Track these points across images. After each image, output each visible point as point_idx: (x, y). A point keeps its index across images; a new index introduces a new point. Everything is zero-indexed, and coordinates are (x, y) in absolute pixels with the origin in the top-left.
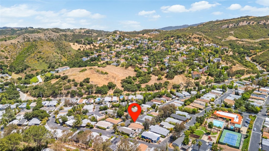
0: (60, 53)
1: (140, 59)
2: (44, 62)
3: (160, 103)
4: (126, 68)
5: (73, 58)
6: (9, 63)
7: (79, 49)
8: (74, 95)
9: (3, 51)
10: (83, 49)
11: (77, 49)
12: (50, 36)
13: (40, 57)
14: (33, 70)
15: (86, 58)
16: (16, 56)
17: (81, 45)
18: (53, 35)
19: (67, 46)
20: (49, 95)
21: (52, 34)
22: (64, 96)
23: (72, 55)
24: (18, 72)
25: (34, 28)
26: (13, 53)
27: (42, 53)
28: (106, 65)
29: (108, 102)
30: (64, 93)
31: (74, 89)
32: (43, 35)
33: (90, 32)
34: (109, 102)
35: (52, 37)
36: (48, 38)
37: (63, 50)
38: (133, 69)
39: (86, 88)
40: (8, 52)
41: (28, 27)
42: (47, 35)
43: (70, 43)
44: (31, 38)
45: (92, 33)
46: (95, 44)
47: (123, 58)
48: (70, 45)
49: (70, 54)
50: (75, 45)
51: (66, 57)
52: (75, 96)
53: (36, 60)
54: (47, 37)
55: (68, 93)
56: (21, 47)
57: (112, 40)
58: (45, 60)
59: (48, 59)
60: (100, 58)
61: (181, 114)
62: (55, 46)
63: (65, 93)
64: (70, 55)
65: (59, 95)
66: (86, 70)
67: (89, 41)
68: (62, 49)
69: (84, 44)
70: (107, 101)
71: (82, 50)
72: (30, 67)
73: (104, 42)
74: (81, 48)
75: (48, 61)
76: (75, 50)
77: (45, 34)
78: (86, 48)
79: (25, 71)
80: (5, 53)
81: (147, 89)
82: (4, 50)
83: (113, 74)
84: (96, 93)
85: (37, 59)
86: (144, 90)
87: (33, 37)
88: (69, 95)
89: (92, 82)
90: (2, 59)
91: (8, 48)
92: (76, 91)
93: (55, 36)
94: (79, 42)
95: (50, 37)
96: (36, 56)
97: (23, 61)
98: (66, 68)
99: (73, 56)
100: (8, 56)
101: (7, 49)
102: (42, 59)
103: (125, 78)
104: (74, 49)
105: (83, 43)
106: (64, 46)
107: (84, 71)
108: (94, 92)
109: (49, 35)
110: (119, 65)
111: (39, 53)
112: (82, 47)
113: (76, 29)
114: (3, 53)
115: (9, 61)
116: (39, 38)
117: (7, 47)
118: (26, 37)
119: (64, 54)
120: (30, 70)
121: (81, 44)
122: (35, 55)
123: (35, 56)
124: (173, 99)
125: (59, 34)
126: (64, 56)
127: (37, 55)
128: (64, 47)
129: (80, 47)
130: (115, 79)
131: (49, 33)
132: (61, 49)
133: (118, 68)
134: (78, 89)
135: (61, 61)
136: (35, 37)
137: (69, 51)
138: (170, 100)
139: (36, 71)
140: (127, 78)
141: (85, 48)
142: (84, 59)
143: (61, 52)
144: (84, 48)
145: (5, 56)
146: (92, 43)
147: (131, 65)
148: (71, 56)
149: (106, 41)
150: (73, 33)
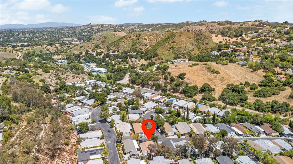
0: (196, 44)
1: (288, 61)
2: (173, 53)
3: (241, 133)
4: (254, 70)
5: (207, 52)
6: (146, 50)
7: (221, 42)
8: (158, 89)
9: (146, 39)
10: (226, 43)
11: (217, 42)
12: (212, 28)
13: (172, 47)
14: (160, 59)
15: (216, 53)
16: (154, 45)
17: (225, 38)
18: (215, 28)
19: (207, 38)
20: (139, 83)
21: (214, 26)
22: (150, 87)
23: (208, 48)
24: (147, 59)
26: (154, 42)
27: (175, 43)
29: (178, 106)
30: (150, 84)
31: (162, 82)
32: (205, 28)
33: (262, 25)
35: (213, 30)
36: (209, 31)
37: (200, 42)
38: (264, 74)
40: (150, 40)
42: (209, 27)
43: (212, 35)
44: (191, 30)
45: (265, 25)
46: (245, 37)
48: (211, 37)
49: (206, 47)
50: (218, 37)
51: (200, 50)
52: (159, 91)
53: (167, 49)
54: (208, 29)
55: (154, 85)
56: (162, 36)
57: (276, 32)
58: (175, 51)
59: (179, 50)
60: (234, 54)
62: (194, 37)
63: (151, 84)
64: (205, 48)
65: (146, 86)
66: (198, 64)
67: (236, 33)
68: (200, 41)
69: (229, 36)
70: (177, 105)
71: (224, 43)
72: (159, 56)
73: (259, 35)
74: (223, 41)
75: (176, 52)
76: (215, 43)
77: (207, 27)
78: (231, 41)
79: (152, 59)
80: (147, 41)
81: (255, 107)
82: (147, 38)
83: (226, 75)
84: (181, 93)
85: (169, 49)
86: (249, 107)
87: (194, 29)
88: (154, 88)
89: (188, 79)
90: (142, 46)
91: (151, 36)
92: (161, 85)
93: (217, 29)
94: (224, 33)
95: (211, 29)
96: (169, 45)
97: (156, 50)
98: (184, 60)
99: (209, 49)
100: (148, 45)
101: (150, 38)
102: (173, 49)
103: (238, 84)
104: (214, 41)
105: (228, 35)
106: (204, 37)
107: (194, 66)
108: (180, 91)
109: (210, 28)
110: (246, 65)
111: (173, 43)
112: (226, 39)
113: (248, 22)
114: (145, 41)
115: (147, 48)
116: (199, 30)
117: (150, 35)
118: (187, 29)
119: (199, 47)
120: (157, 59)
121: (226, 36)
122: (168, 45)
123: (168, 46)
124: (281, 135)
125: (222, 27)
126: (199, 49)
127: (170, 45)
128: (203, 38)
129: (223, 40)
130: (222, 82)
131: (212, 26)
132: (199, 40)
133: (241, 69)
134: (165, 83)
135: (191, 53)
136: (196, 30)
137: (207, 44)
138: (272, 136)
139: (162, 60)
140: (241, 84)
141: (228, 41)
142: (213, 53)
143: (197, 44)
144: (227, 42)
145: (146, 43)
146: (241, 35)
147: (264, 68)
148: (206, 49)
149: (266, 34)
150: (240, 26)
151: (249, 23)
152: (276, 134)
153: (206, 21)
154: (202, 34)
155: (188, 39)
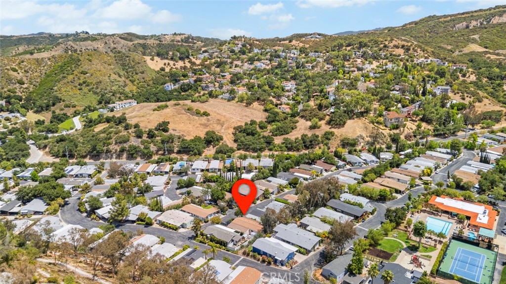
0: (124, 75)
1: (277, 88)
2: (91, 92)
3: (308, 177)
4: (248, 104)
5: (148, 85)
6: (24, 92)
7: (163, 69)
8: (135, 155)
9: (15, 70)
10: (170, 70)
11: (158, 69)
12: (115, 46)
13: (84, 83)
14: (69, 107)
15: (172, 86)
16: (39, 80)
17: (166, 61)
18: (121, 45)
19: (139, 63)
20: (84, 154)
21: (118, 43)
22: (114, 157)
23: (148, 79)
24: (40, 109)
25: (91, 33)
26: (35, 74)
27: (88, 75)
28: (207, 97)
29: (200, 171)
30: (114, 151)
31: (134, 142)
32: (103, 45)
34: (202, 170)
35: (119, 49)
36: (111, 51)
37: (129, 70)
38: (262, 107)
39: (160, 141)
40: (25, 71)
41: (79, 32)
42: (110, 44)
44: (78, 50)
46: (194, 60)
47: (243, 85)
48: (145, 61)
49: (143, 78)
50: (155, 61)
51: (135, 83)
52: (136, 158)
53: (76, 87)
54: (109, 48)
55: (122, 150)
56: (49, 63)
57: (229, 52)
58: (93, 88)
59: (100, 87)
60: (200, 86)
61: (352, 201)
62: (115, 62)
63: (116, 150)
64: (143, 80)
65: (104, 156)
66: (167, 106)
67: (181, 54)
68: (129, 68)
69: (172, 59)
70: (197, 169)
71: (167, 70)
72: (64, 101)
73: (211, 56)
74: (166, 67)
75: (98, 91)
76: (154, 70)
77: (106, 43)
78: (176, 66)
79: (52, 108)
80: (18, 73)
81: (287, 147)
82: (17, 68)
83: (219, 116)
84: (179, 152)
85: (79, 87)
86: (280, 149)
87: (84, 48)
88: (125, 155)
89: (174, 130)
90: (12, 85)
91: (25, 63)
92: (139, 147)
93: (125, 47)
94: (163, 54)
95: (115, 48)
96: (76, 79)
97: (52, 89)
98: (129, 103)
99: (149, 81)
100: (24, 79)
101: (23, 66)
102: (88, 86)
103: (243, 124)
104: (152, 68)
105: (170, 58)
106: (133, 61)
107: (163, 109)
108: (175, 151)
109: (112, 45)
110: (233, 99)
111: (82, 75)
112: (169, 64)
113: (165, 35)
114: (15, 74)
115: (26, 88)
116: (94, 50)
117: (23, 62)
118: (69, 47)
119: (131, 78)
120: (63, 107)
121: (167, 58)
122: (74, 78)
123: (74, 81)
124: (338, 167)
126: (132, 82)
127: (79, 79)
128: (133, 64)
129: (165, 64)
130: (223, 126)
131: (113, 41)
132: (127, 67)
133: (231, 105)
134: (142, 143)
135: (124, 90)
136: (87, 49)
137: (143, 73)
138: (332, 171)
139: (75, 109)
140: (246, 124)
141: (174, 67)
142: (168, 86)
143: (126, 74)
144: (172, 68)
145: (19, 79)
146: (188, 57)
147: (258, 99)
148: (145, 82)
149: (217, 54)
150: (159, 42)
151: (166, 37)
152: (334, 168)
153: (87, 33)
154: (128, 57)
155: (106, 66)
